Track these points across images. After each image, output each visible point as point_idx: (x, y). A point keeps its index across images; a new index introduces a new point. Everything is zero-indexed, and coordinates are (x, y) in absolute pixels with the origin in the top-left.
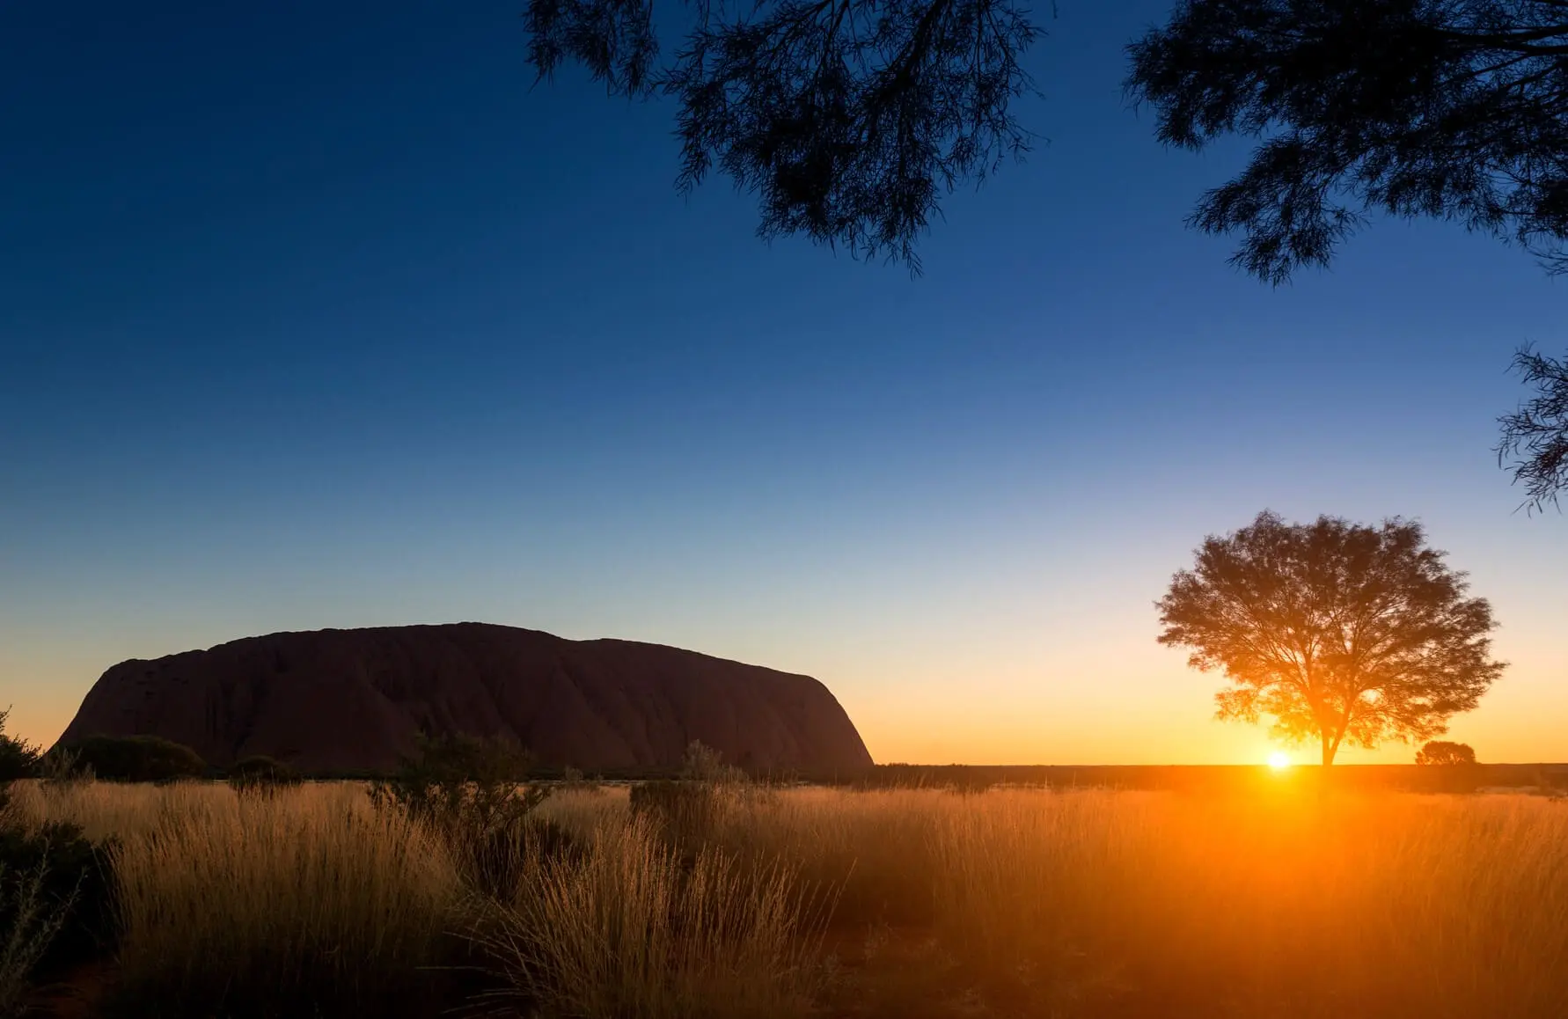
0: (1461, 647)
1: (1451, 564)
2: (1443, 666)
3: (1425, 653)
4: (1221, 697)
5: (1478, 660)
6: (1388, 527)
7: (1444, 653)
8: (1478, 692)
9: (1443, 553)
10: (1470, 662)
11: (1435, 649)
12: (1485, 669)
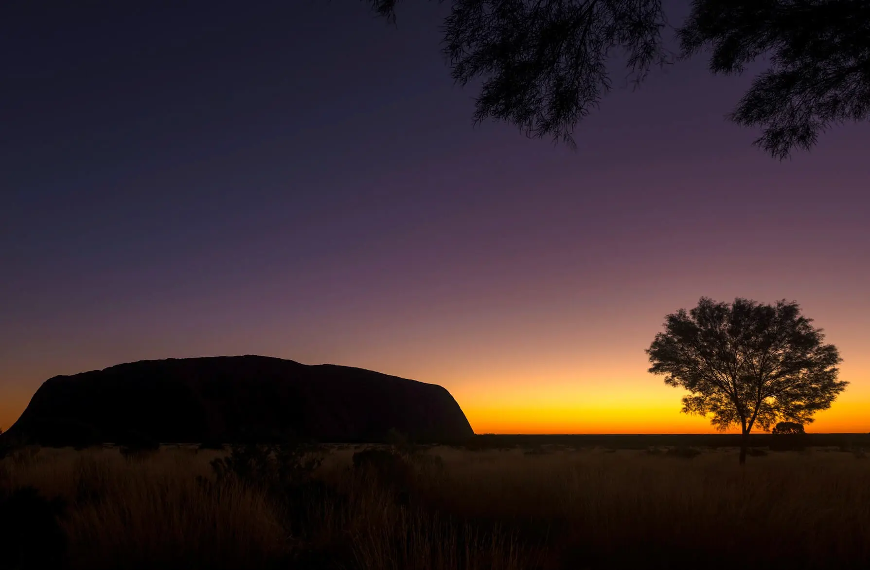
0: (821, 373)
1: (814, 325)
2: (810, 383)
3: (801, 376)
4: (685, 400)
5: (832, 380)
6: (779, 305)
7: (812, 376)
8: (832, 398)
9: (810, 320)
10: (826, 382)
11: (806, 374)
12: (835, 385)
